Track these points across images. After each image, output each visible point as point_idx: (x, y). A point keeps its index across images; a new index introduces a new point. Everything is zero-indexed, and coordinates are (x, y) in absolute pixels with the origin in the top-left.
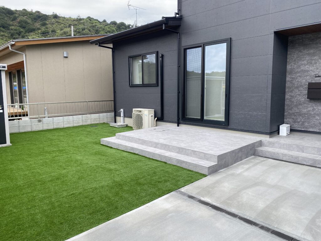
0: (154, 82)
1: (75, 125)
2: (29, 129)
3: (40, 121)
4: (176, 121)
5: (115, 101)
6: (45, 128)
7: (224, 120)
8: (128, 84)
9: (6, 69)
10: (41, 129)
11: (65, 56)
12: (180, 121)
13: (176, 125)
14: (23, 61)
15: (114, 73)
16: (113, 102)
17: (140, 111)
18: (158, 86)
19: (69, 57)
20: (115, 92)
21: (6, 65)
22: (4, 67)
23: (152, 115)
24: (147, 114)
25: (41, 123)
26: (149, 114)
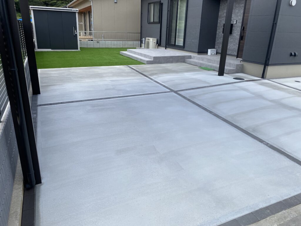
0: (158, 21)
1: (118, 47)
2: (92, 47)
3: (98, 42)
4: (165, 46)
5: (141, 33)
6: (101, 47)
7: (182, 45)
8: (147, 22)
9: (78, 11)
10: (98, 47)
11: (115, 2)
12: (167, 46)
13: (165, 48)
14: (91, 6)
15: (141, 14)
16: (140, 34)
17: (149, 39)
18: (159, 23)
19: (118, 3)
20: (141, 27)
21: (78, 9)
22: (77, 10)
23: (155, 42)
24: (152, 41)
25: (99, 44)
26: (153, 41)
